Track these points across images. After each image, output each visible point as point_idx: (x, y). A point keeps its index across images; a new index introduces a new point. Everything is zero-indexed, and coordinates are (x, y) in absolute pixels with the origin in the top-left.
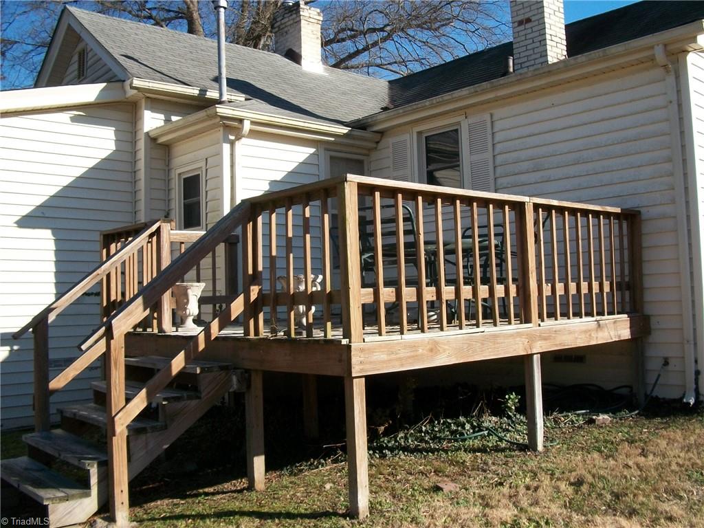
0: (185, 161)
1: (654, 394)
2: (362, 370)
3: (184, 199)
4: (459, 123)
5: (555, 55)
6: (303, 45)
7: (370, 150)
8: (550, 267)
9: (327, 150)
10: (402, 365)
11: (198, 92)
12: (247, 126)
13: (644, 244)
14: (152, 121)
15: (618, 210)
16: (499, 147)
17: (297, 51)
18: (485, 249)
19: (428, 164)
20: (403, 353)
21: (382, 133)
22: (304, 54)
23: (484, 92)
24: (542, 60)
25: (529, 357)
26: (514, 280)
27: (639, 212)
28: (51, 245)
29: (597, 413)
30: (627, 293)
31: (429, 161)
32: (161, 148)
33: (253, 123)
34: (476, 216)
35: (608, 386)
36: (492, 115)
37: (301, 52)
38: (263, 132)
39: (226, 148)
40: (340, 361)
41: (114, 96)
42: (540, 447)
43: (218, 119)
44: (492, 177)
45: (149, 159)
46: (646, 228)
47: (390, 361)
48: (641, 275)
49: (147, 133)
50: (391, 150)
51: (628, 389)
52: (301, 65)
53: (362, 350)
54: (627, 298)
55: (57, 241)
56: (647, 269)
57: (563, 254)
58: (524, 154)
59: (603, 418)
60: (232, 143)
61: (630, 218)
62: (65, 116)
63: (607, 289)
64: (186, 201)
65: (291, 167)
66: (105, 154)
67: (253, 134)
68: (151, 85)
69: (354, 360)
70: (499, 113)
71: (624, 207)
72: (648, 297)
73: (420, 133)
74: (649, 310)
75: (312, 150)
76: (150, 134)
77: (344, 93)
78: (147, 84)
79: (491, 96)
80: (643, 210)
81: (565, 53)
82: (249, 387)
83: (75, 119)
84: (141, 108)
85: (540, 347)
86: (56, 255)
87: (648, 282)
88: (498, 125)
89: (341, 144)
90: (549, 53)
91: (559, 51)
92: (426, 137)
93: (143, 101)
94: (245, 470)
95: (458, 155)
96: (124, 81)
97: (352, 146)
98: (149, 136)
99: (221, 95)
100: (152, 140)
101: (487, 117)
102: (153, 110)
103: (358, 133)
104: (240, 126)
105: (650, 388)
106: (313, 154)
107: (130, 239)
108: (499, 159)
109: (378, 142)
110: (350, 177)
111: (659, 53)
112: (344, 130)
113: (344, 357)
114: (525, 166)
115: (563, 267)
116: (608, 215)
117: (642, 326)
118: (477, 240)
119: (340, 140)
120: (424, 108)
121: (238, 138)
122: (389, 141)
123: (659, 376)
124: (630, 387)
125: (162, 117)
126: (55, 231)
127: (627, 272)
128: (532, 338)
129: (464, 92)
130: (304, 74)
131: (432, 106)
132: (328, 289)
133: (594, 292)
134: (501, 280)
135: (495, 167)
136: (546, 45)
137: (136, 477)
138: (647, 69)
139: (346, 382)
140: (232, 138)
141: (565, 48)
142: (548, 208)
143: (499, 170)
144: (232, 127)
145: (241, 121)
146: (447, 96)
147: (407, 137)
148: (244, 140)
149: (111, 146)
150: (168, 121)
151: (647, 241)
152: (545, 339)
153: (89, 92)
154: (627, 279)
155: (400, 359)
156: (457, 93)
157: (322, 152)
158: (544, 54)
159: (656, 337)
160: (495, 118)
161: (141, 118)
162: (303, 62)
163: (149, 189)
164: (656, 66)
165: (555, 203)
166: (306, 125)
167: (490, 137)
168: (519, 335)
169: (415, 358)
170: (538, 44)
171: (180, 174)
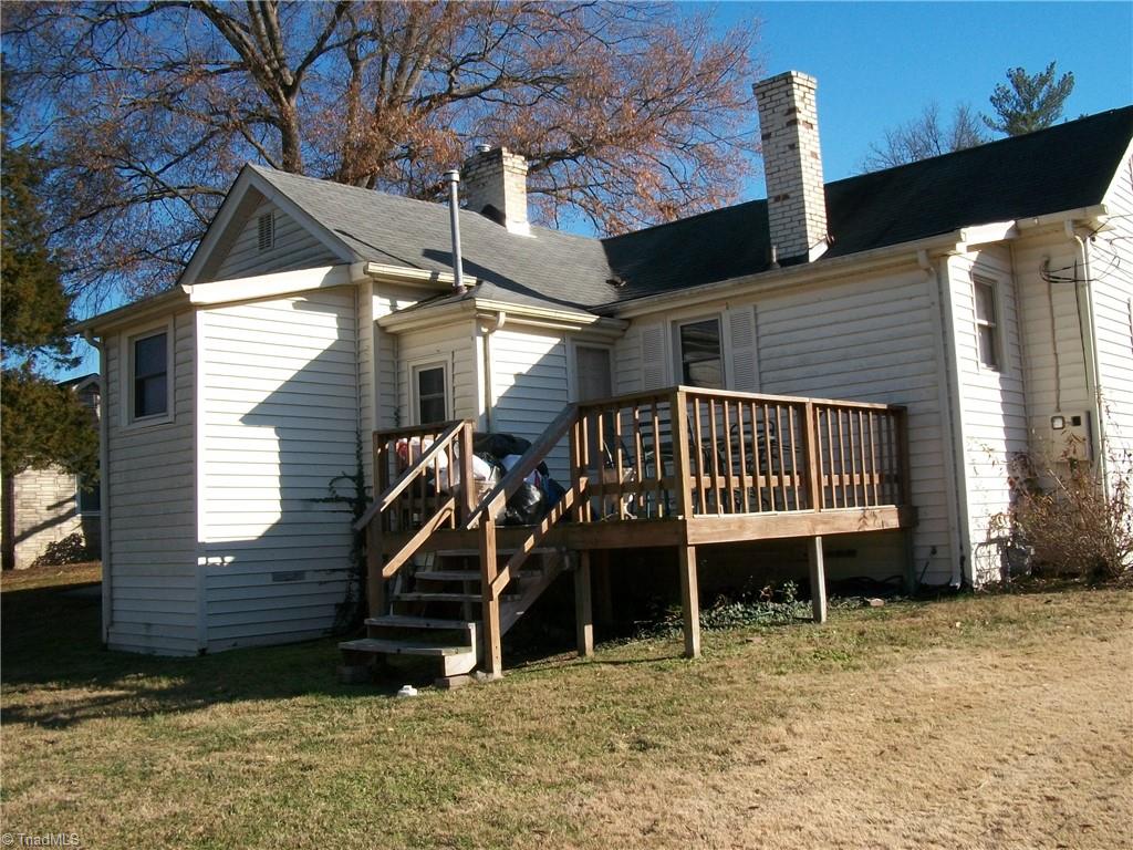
0: (422, 352)
1: (923, 582)
2: (693, 540)
3: (421, 394)
4: (720, 314)
5: (815, 235)
6: (506, 202)
7: (615, 338)
8: (827, 462)
9: (573, 340)
10: (720, 538)
11: (429, 275)
12: (503, 318)
13: (911, 439)
14: (380, 307)
15: (884, 407)
16: (763, 341)
17: (499, 208)
18: (762, 444)
19: (684, 353)
20: (722, 529)
21: (629, 320)
22: (507, 212)
23: (749, 284)
24: (801, 241)
25: (812, 539)
26: (798, 473)
27: (905, 408)
28: (276, 446)
29: (871, 597)
30: (896, 486)
31: (685, 349)
32: (390, 338)
33: (508, 315)
34: (740, 412)
35: (879, 579)
36: (755, 307)
37: (504, 210)
38: (519, 325)
39: (480, 340)
40: (676, 533)
41: (341, 280)
42: (824, 618)
43: (475, 312)
44: (756, 370)
45: (378, 350)
46: (913, 423)
47: (713, 533)
48: (909, 469)
49: (376, 321)
50: (641, 339)
51: (898, 579)
52: (504, 226)
53: (693, 524)
54: (896, 491)
55: (282, 441)
56: (914, 462)
57: (838, 449)
58: (789, 349)
59: (876, 602)
60: (485, 336)
61: (897, 413)
62: (287, 303)
63: (876, 481)
64: (425, 397)
65: (535, 359)
66: (326, 345)
67: (509, 326)
68: (385, 269)
69: (689, 532)
70: (763, 305)
71: (892, 402)
72: (916, 489)
73: (674, 322)
74: (917, 501)
75: (557, 341)
76: (380, 323)
77: (562, 264)
78: (381, 269)
79: (755, 288)
80: (909, 406)
81: (826, 232)
82: (580, 565)
83: (297, 306)
84: (367, 292)
85: (821, 530)
86: (280, 457)
87: (915, 475)
88: (762, 318)
89: (588, 333)
90: (809, 234)
91: (819, 231)
92: (682, 327)
93: (371, 284)
94: (575, 644)
95: (718, 342)
96: (350, 264)
97: (598, 334)
98: (378, 325)
99: (457, 279)
100: (381, 328)
101: (750, 309)
102: (382, 295)
103: (606, 321)
104: (495, 318)
105: (919, 576)
106: (558, 344)
107: (439, 435)
108: (764, 353)
109: (625, 330)
110: (682, 388)
111: (922, 257)
112: (591, 319)
113: (681, 530)
114: (791, 360)
115: (838, 461)
116: (876, 411)
117: (909, 515)
118: (756, 436)
119: (586, 329)
120: (683, 297)
121: (492, 331)
122: (639, 330)
123: (928, 563)
124: (901, 577)
125: (387, 302)
126: (278, 430)
127: (895, 466)
128: (815, 522)
129: (728, 283)
130: (514, 239)
131: (692, 296)
132: (640, 480)
133: (865, 483)
134: (789, 473)
135: (759, 361)
136: (805, 225)
137: (508, 632)
138: (910, 270)
139: (681, 549)
140: (485, 330)
141: (826, 227)
142: (824, 407)
143: (764, 364)
144: (488, 320)
145: (496, 313)
146: (708, 287)
147: (660, 325)
148: (498, 333)
149: (335, 335)
150: (393, 306)
151: (913, 435)
152: (825, 523)
153: (314, 277)
154: (895, 472)
155: (719, 533)
156: (720, 284)
157: (568, 342)
158: (803, 234)
159: (924, 527)
160: (759, 310)
161: (369, 304)
162: (507, 222)
163: (379, 383)
164: (918, 268)
165: (830, 402)
166: (558, 315)
167: (753, 330)
168: (805, 518)
169: (730, 533)
170: (797, 224)
171: (414, 367)
